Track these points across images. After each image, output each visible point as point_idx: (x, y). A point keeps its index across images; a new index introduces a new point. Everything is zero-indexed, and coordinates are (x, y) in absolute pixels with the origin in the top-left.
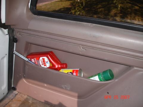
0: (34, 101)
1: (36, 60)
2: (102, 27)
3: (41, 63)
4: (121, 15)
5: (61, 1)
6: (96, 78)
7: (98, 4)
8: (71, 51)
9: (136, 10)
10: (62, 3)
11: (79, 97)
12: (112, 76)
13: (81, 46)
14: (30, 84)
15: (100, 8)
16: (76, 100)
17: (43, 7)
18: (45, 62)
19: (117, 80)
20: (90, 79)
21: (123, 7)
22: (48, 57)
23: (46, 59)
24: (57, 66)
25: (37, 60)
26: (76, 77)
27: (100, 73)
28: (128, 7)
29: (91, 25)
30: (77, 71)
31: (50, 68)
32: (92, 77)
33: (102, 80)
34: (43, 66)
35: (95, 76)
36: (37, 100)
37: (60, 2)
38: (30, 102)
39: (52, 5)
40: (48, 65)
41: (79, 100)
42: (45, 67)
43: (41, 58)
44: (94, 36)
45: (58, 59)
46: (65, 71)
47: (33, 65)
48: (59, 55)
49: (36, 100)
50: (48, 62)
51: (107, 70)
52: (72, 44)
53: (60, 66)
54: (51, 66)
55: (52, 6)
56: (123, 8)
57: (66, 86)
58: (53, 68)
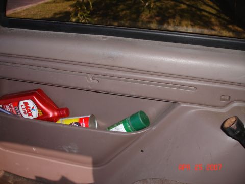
0: (17, 180)
1: (12, 107)
2: (121, 40)
3: (22, 112)
4: (157, 18)
5: (54, 2)
6: (121, 128)
7: (120, 3)
8: (73, 85)
9: (182, 10)
10: (57, 4)
11: (95, 164)
12: (147, 122)
13: (89, 74)
14: (7, 151)
15: (122, 10)
16: (90, 169)
17: (22, 14)
18: (30, 109)
19: (155, 128)
20: (111, 130)
21: (161, 6)
22: (34, 99)
23: (31, 104)
24: (51, 115)
25: (14, 107)
26: (86, 129)
27: (125, 119)
28: (169, 5)
29: (103, 38)
30: (86, 119)
31: (39, 118)
32: (113, 126)
33: (130, 129)
34: (26, 116)
35: (119, 124)
36: (22, 177)
37: (54, 4)
38: (10, 182)
39: (39, 10)
40: (35, 113)
41: (96, 168)
42: (31, 117)
43: (22, 103)
44: (109, 57)
45: (52, 101)
46: (67, 121)
47: (9, 117)
48: (53, 94)
49: (20, 177)
50: (35, 108)
51: (138, 113)
52: (74, 72)
53: (56, 114)
54: (41, 114)
55: (39, 12)
56: (161, 8)
57: (70, 147)
58: (45, 117)
